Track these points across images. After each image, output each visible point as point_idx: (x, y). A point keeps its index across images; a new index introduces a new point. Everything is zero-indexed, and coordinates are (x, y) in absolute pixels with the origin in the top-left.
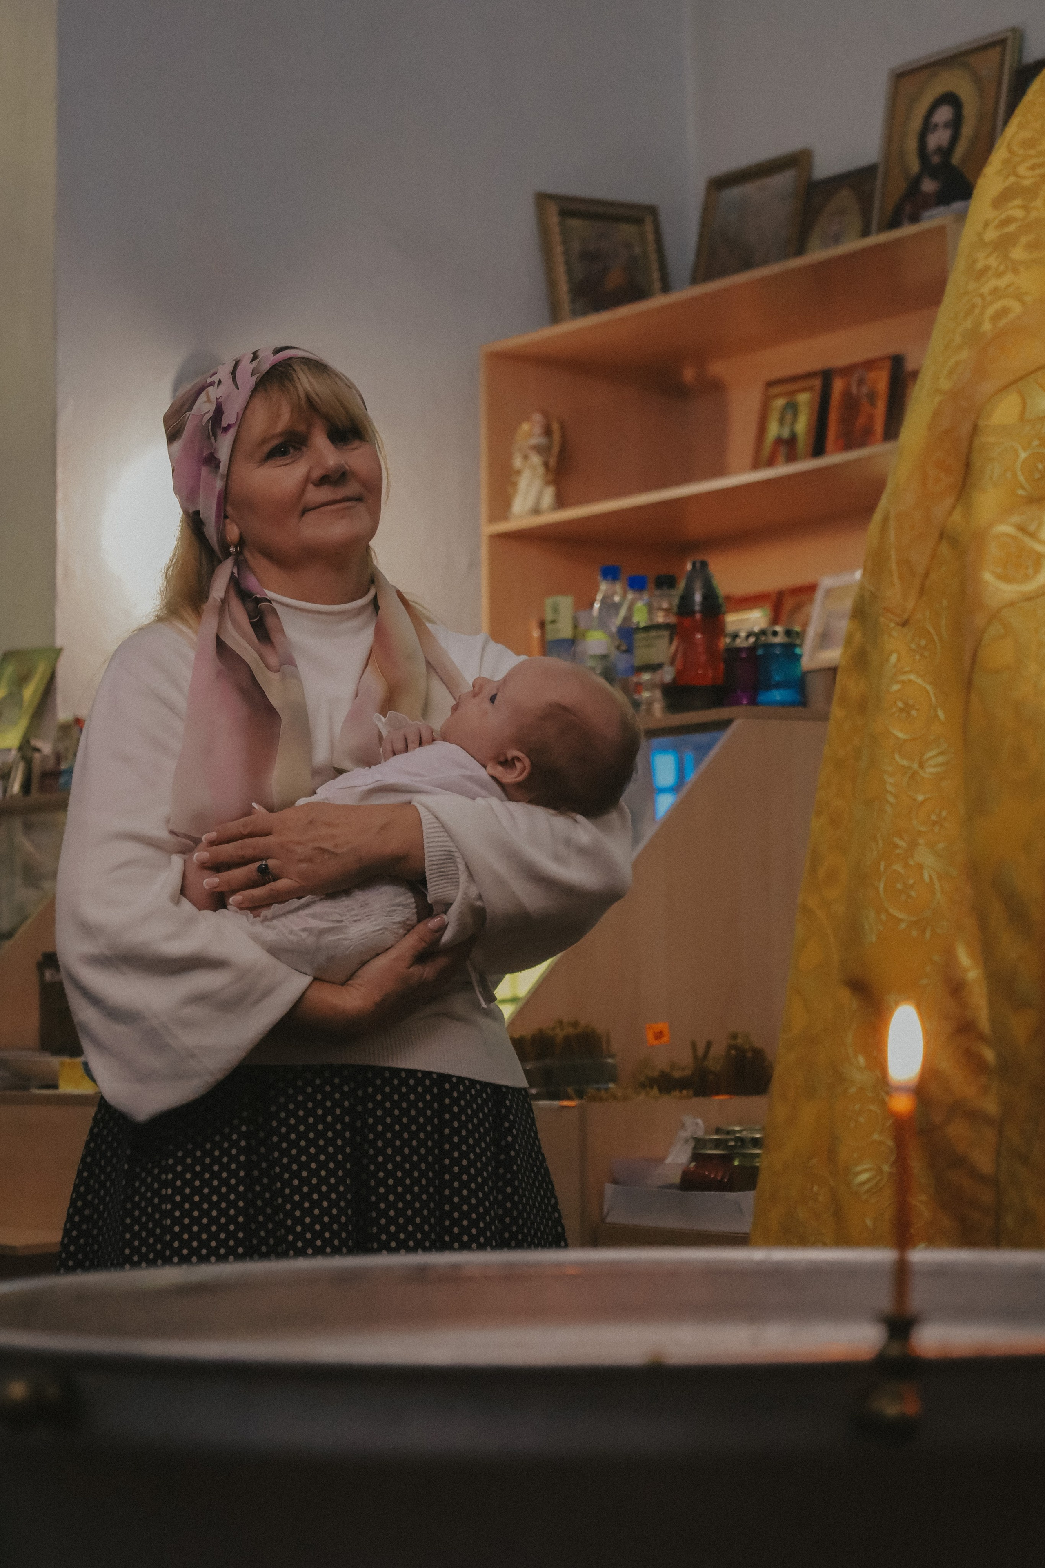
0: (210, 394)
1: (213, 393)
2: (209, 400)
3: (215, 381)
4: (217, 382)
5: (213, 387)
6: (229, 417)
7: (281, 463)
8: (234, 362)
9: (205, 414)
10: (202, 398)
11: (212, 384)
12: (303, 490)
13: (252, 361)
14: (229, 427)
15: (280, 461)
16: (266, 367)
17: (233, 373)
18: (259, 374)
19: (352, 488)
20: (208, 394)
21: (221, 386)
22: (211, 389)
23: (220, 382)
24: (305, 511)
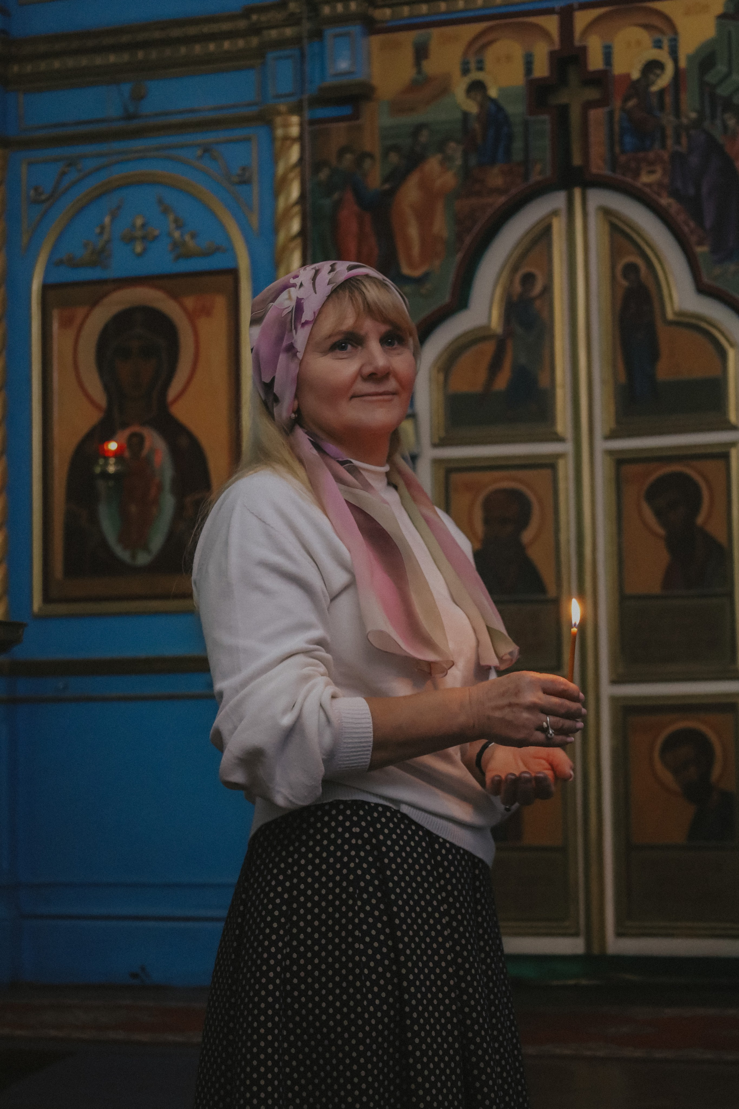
0: (291, 293)
1: (294, 293)
2: (290, 298)
3: (297, 284)
4: (298, 284)
5: (294, 288)
6: (307, 315)
7: (341, 356)
8: (314, 271)
9: (286, 308)
10: (284, 295)
11: (294, 285)
12: (354, 381)
13: (330, 272)
14: (307, 323)
15: (339, 354)
16: (342, 278)
17: (314, 279)
18: (335, 284)
19: (392, 385)
20: (289, 292)
21: (302, 289)
22: (292, 289)
23: (301, 285)
24: (353, 397)
